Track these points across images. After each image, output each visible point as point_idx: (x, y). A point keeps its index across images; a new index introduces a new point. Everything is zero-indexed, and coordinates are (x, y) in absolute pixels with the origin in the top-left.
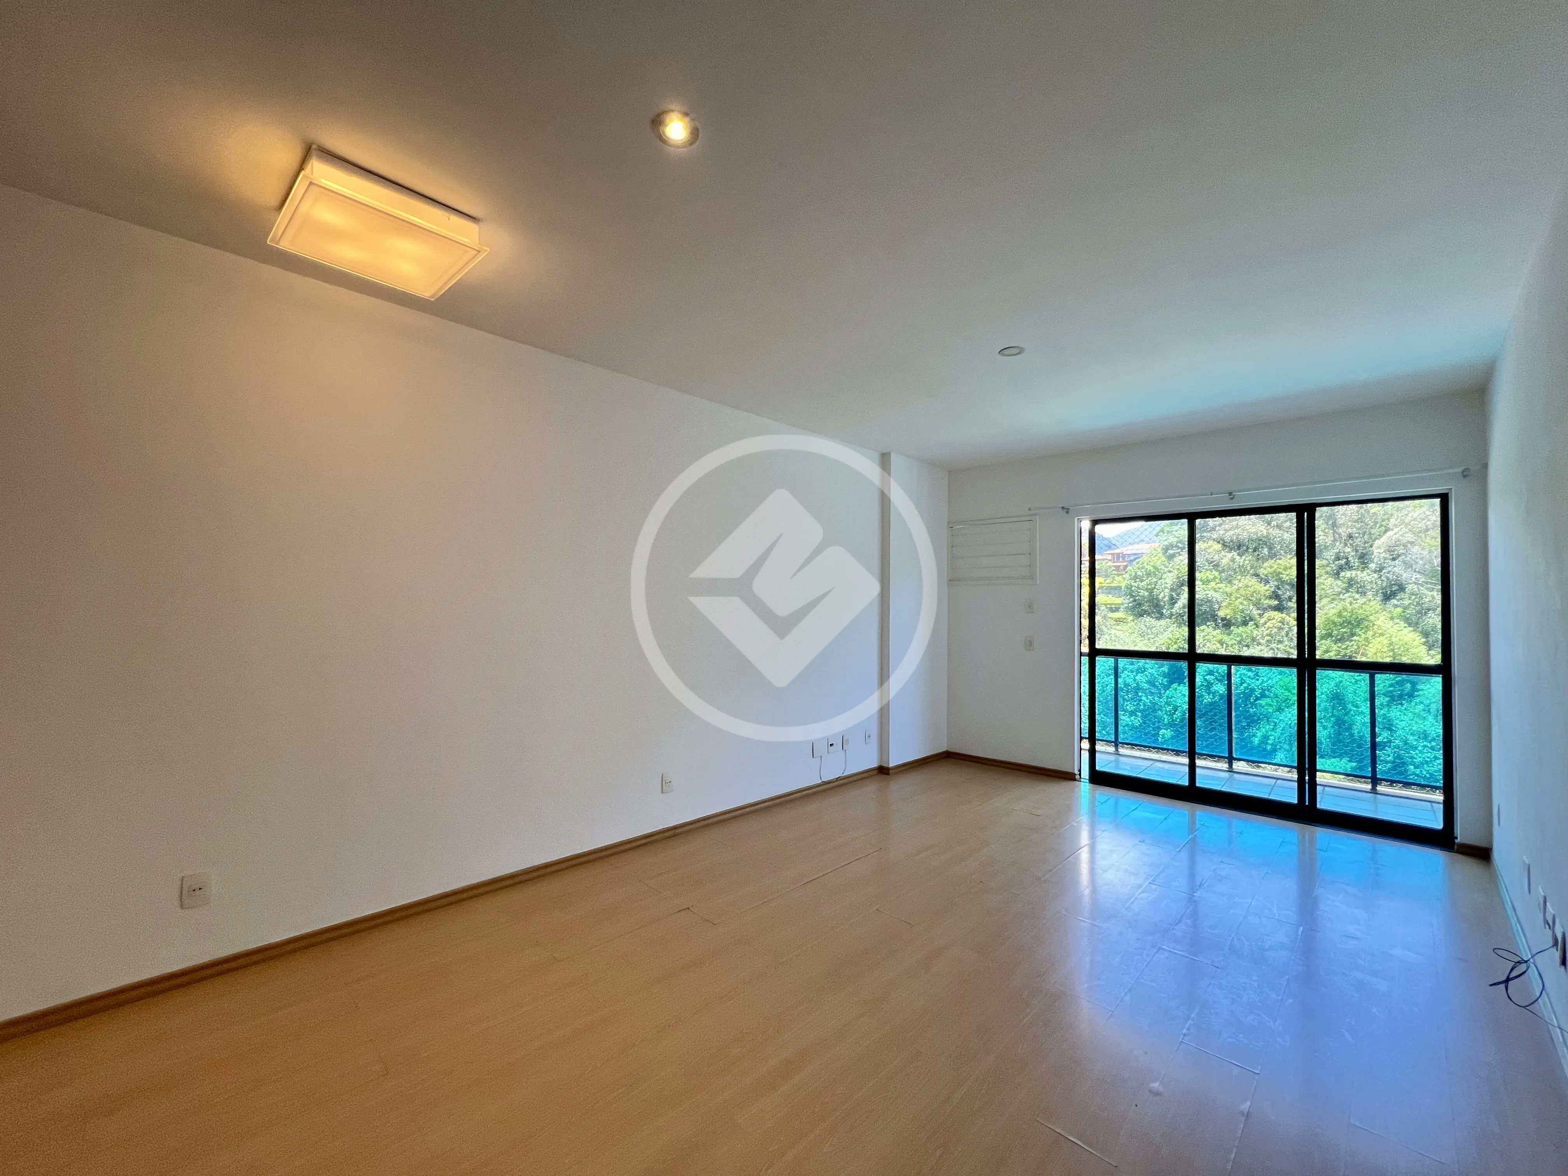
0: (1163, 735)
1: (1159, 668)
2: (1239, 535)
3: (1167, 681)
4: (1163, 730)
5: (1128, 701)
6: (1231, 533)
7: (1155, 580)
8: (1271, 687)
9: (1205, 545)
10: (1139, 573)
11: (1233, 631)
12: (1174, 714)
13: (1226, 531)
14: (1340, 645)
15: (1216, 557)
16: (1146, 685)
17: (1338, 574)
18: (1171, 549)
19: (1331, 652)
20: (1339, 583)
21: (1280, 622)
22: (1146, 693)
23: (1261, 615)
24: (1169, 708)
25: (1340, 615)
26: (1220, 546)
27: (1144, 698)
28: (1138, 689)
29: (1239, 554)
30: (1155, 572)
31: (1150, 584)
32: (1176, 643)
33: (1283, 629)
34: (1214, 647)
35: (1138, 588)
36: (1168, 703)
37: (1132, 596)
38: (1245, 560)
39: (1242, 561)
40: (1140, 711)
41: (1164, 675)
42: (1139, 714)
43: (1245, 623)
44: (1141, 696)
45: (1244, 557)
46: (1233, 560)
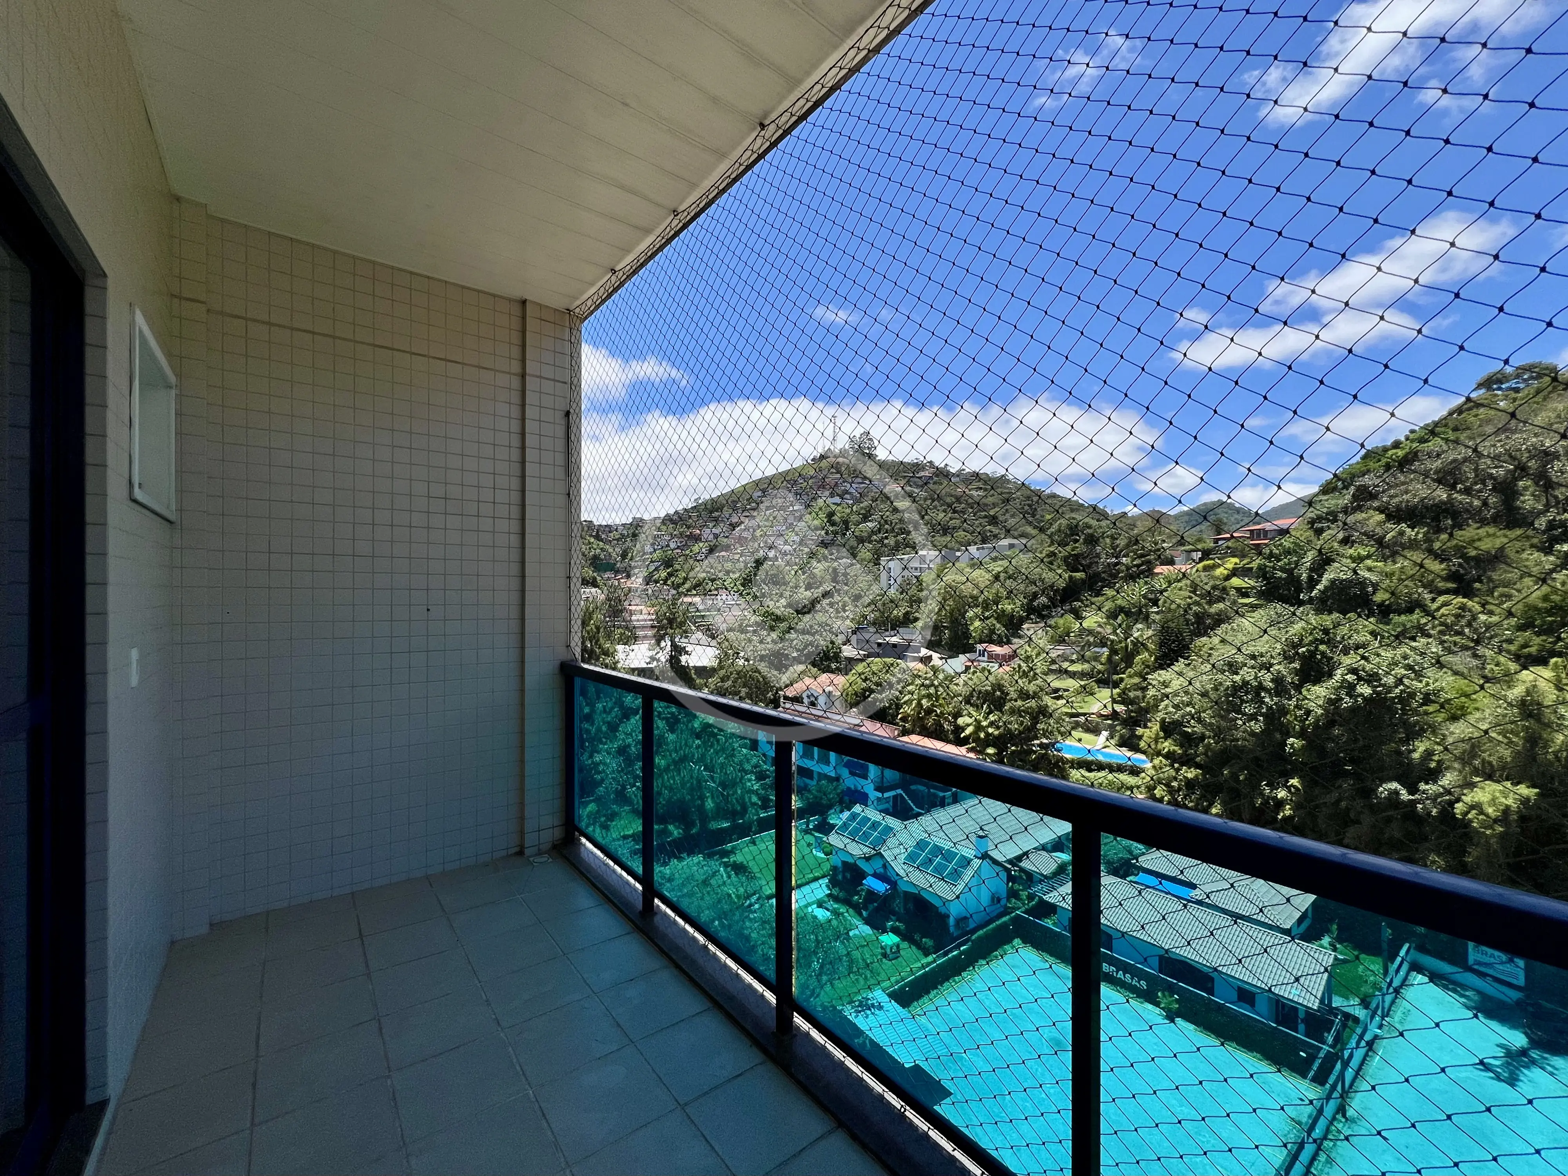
0: (1292, 745)
1: (1290, 663)
2: (1408, 501)
3: (1298, 680)
4: (1292, 739)
5: (1247, 702)
6: (1397, 500)
7: (1295, 559)
8: (1439, 691)
9: (1364, 515)
10: (1276, 551)
11: (1391, 620)
12: (1307, 719)
13: (1391, 497)
14: (1544, 638)
15: (1378, 530)
16: (1271, 684)
17: (1551, 547)
18: (1319, 523)
19: (1531, 646)
20: (1552, 558)
21: (1459, 608)
22: (1270, 694)
23: (1433, 600)
24: (1299, 713)
25: (1545, 598)
26: (1383, 516)
27: (1267, 700)
28: (1261, 687)
29: (1409, 526)
30: (1297, 551)
31: (1289, 564)
32: (1311, 634)
33: (1464, 616)
34: (1363, 639)
35: (1274, 569)
36: (1298, 707)
37: (1265, 578)
38: (1418, 533)
39: (1413, 534)
40: (1262, 715)
41: (1297, 672)
42: (1261, 718)
43: (1410, 611)
44: (1264, 697)
45: (1416, 530)
46: (1402, 533)
